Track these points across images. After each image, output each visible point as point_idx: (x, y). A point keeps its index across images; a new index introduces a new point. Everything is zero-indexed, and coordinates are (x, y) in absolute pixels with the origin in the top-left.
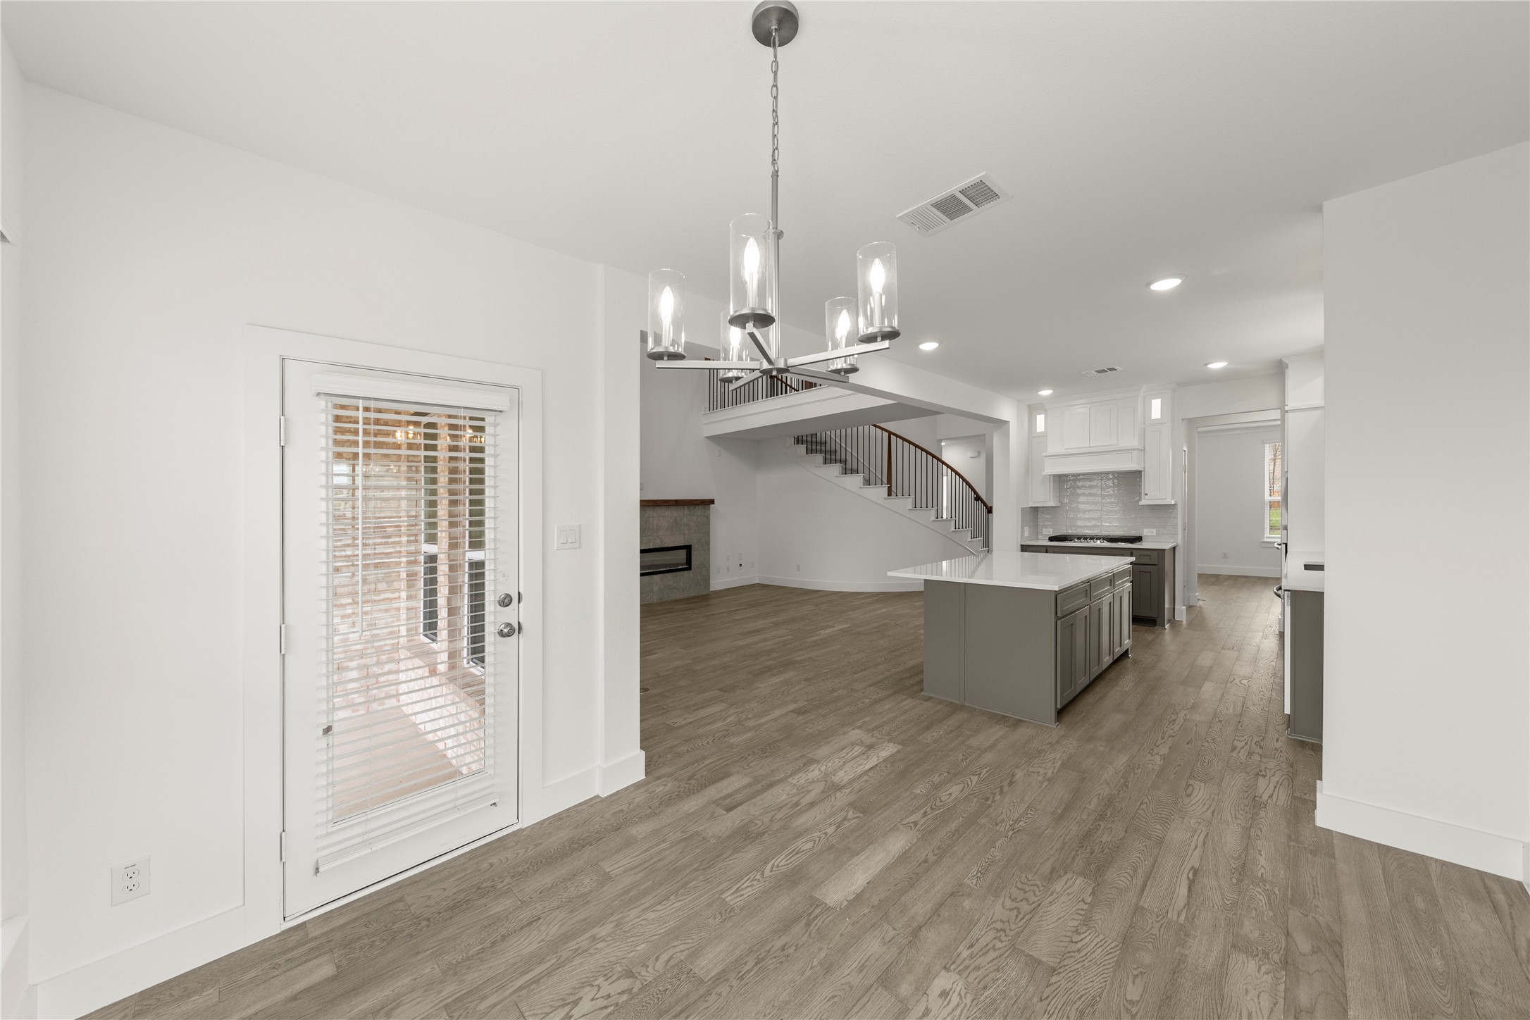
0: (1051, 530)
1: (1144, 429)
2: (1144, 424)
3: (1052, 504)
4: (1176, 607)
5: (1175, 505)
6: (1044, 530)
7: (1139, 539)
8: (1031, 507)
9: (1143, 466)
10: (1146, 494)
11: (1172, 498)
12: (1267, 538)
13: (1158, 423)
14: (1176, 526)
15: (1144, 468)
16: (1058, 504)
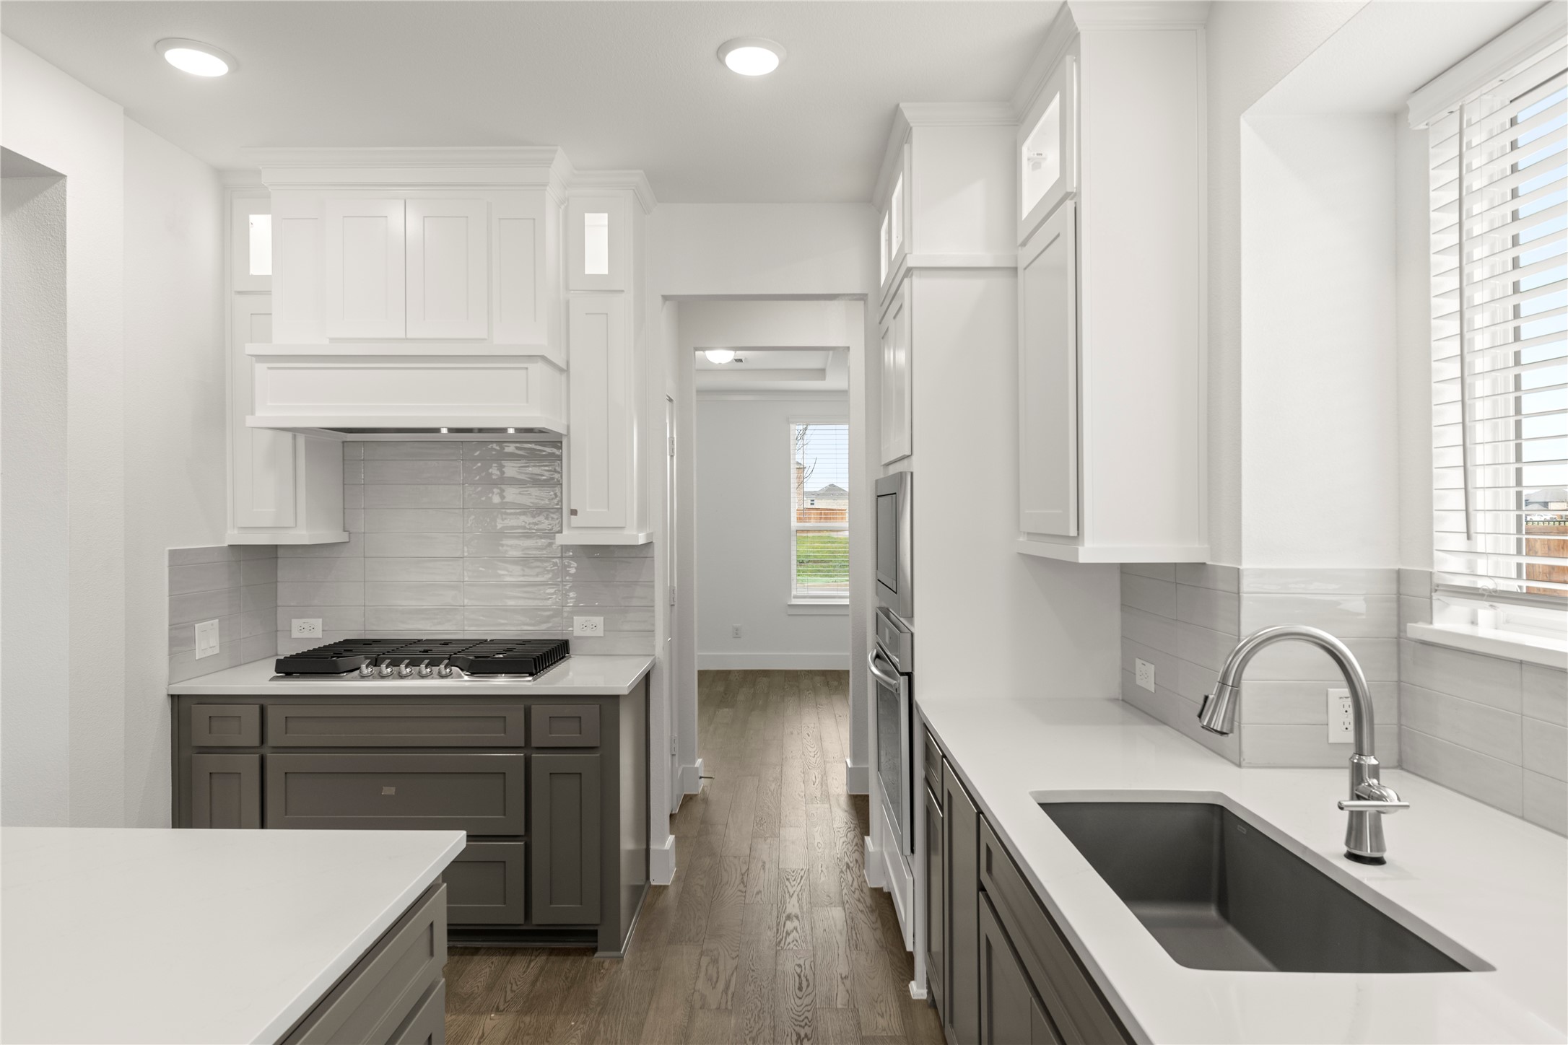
0: (318, 623)
1: (567, 303)
2: (567, 288)
3: (301, 535)
4: (652, 847)
5: (649, 545)
6: (296, 623)
7: (556, 651)
8: (232, 547)
9: (564, 422)
10: (574, 512)
11: (643, 521)
12: (796, 597)
13: (602, 288)
14: (650, 608)
15: (568, 427)
16: (343, 537)
